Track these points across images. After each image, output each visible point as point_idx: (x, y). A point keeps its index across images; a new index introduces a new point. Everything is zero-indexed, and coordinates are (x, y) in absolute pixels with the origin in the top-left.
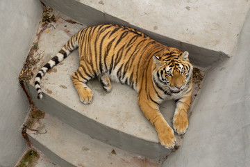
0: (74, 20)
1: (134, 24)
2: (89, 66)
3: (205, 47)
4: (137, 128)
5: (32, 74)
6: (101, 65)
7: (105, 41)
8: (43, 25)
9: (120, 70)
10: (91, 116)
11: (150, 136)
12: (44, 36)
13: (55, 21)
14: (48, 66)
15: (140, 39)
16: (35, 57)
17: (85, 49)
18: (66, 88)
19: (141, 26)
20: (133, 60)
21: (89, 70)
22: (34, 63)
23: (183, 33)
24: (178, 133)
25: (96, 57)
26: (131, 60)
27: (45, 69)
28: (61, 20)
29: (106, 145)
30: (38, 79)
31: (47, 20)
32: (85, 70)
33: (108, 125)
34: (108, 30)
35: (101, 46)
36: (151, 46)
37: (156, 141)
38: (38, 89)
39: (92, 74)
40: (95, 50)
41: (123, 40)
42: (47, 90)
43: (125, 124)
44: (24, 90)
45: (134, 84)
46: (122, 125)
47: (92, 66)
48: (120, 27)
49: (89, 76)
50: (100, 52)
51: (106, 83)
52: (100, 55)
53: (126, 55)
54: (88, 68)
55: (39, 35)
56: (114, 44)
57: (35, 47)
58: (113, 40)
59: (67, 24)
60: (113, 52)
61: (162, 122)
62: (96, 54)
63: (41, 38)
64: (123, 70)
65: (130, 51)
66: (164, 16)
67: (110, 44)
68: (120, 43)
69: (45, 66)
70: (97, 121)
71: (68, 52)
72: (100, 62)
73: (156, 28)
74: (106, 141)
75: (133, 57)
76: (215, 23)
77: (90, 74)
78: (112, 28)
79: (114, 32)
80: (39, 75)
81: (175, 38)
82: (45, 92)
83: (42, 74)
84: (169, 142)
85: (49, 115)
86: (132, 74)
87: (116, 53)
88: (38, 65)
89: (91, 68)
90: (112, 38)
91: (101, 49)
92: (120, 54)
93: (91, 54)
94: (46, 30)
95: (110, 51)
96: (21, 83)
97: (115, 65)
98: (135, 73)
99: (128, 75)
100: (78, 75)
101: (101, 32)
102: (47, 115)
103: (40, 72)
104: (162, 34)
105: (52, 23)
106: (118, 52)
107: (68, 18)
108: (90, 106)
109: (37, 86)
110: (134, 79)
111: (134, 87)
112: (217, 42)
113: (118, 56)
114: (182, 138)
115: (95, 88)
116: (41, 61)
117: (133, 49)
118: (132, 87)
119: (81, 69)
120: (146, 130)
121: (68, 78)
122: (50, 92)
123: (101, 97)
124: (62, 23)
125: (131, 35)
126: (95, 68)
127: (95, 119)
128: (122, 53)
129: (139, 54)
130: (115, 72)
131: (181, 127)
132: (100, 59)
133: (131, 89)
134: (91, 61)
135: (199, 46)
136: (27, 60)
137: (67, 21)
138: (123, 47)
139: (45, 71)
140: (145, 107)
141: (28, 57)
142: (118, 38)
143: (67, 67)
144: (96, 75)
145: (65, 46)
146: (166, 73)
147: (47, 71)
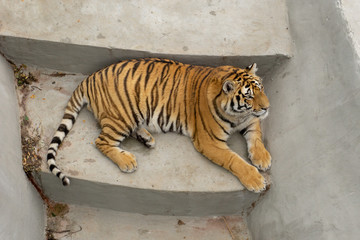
0: (61, 72)
1: (156, 52)
2: (120, 122)
3: (256, 55)
4: (209, 181)
5: (39, 158)
6: (135, 116)
7: (128, 83)
8: (22, 91)
9: (161, 114)
10: (145, 185)
11: (230, 185)
12: (31, 104)
13: (36, 81)
14: (56, 140)
15: (173, 68)
16: (32, 134)
17: (103, 102)
18: (94, 161)
19: (166, 51)
20: (176, 96)
21: (122, 128)
22: (35, 142)
23: (222, 45)
24: (263, 169)
25: (124, 108)
26: (172, 98)
27: (55, 146)
28: (42, 76)
29: (167, 217)
30: (52, 161)
31: (24, 82)
32: (114, 129)
33: (171, 188)
34: (126, 69)
35: (126, 91)
36: (192, 72)
37: (240, 188)
38: (58, 174)
39: (126, 132)
40: (120, 99)
41: (152, 75)
42: (70, 172)
43: (192, 181)
44: (33, 183)
45: (184, 128)
46: (189, 183)
47: (123, 121)
48: (139, 60)
49: (123, 135)
50: (129, 100)
51: (147, 138)
52: (130, 103)
53: (163, 93)
54: (119, 125)
55: (23, 105)
56: (142, 83)
57: (26, 122)
58: (139, 79)
59: (54, 79)
60: (145, 94)
61: (241, 162)
62: (123, 104)
63: (28, 107)
64: (165, 115)
65: (167, 87)
66: (188, 31)
67: (137, 86)
68: (150, 80)
69: (53, 142)
70: (155, 188)
71: (75, 115)
72: (133, 112)
73: (185, 48)
74: (167, 213)
75: (174, 93)
76: (254, 22)
77: (123, 132)
78: (131, 65)
79: (135, 69)
80: (50, 156)
81: (215, 54)
82: (69, 175)
83: (54, 154)
84: (259, 184)
85: (73, 206)
86: (179, 115)
87: (149, 94)
88: (42, 143)
89: (122, 124)
90: (136, 77)
91: (127, 95)
92: (155, 94)
93: (115, 106)
94: (30, 95)
95: (141, 94)
96: (29, 175)
97: (153, 111)
98: (182, 113)
99: (173, 118)
100: (106, 138)
101: (118, 74)
102: (72, 207)
103: (51, 151)
104: (197, 54)
105: (33, 84)
106: (152, 93)
107: (51, 71)
108: (136, 173)
109: (56, 171)
110: (182, 120)
111: (184, 132)
112: (268, 44)
113: (152, 97)
114: (269, 174)
115: (133, 149)
116: (43, 138)
117: (170, 83)
118: (181, 132)
119: (107, 130)
120: (222, 179)
121: (90, 147)
122: (76, 173)
123: (145, 158)
124: (46, 80)
125: (159, 66)
126: (128, 122)
127: (151, 188)
128: (157, 92)
129: (181, 87)
130: (154, 120)
131: (264, 161)
132: (132, 109)
133: (179, 136)
134: (120, 115)
135: (249, 55)
136: (24, 142)
137: (53, 75)
138: (156, 85)
139: (56, 148)
140: (211, 151)
141: (22, 138)
142: (144, 75)
143: (83, 135)
144: (131, 131)
145: (67, 107)
146: (244, 96)
147: (58, 147)
